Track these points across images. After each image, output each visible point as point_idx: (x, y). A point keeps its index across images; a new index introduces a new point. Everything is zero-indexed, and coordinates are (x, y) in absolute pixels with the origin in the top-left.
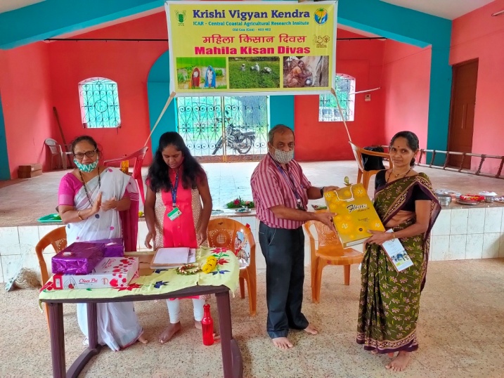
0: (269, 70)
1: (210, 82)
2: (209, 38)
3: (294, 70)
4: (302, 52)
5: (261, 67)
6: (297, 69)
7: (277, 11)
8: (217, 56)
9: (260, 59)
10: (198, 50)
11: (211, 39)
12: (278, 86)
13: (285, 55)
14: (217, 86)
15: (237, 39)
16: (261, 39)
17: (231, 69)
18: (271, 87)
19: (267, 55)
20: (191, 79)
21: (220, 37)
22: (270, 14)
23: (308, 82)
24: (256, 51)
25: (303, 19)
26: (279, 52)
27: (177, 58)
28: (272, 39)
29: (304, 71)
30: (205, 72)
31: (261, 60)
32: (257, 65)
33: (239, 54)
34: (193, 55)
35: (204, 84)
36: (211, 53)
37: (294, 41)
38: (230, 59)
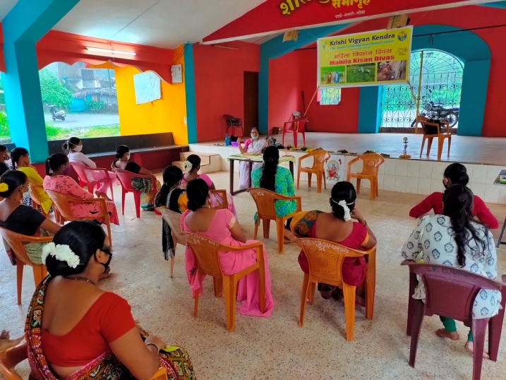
0: (369, 71)
1: (337, 80)
3: (384, 70)
4: (389, 59)
5: (364, 69)
6: (386, 69)
7: (375, 36)
8: (341, 65)
9: (364, 65)
10: (332, 63)
12: (374, 80)
14: (340, 82)
15: (352, 55)
18: (369, 81)
19: (368, 62)
20: (327, 79)
21: (343, 54)
22: (371, 39)
23: (392, 77)
24: (362, 60)
25: (391, 39)
26: (375, 60)
27: (321, 68)
28: (371, 53)
29: (390, 71)
30: (334, 75)
32: (362, 69)
33: (352, 63)
34: (329, 66)
36: (338, 64)
38: (347, 66)
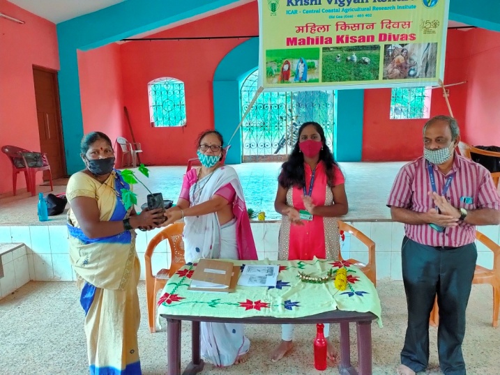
0: (367, 60)
1: (301, 75)
2: (303, 27)
4: (406, 39)
5: (359, 57)
6: (400, 58)
8: (311, 46)
9: (357, 49)
10: (291, 41)
11: (305, 29)
12: (377, 78)
13: (387, 42)
14: (308, 79)
15: (333, 28)
16: (361, 26)
17: (325, 60)
18: (369, 78)
19: (366, 44)
20: (280, 73)
21: (315, 26)
23: (412, 73)
24: (354, 39)
25: (409, 2)
26: (380, 40)
27: (267, 51)
28: (373, 26)
29: (408, 61)
30: (296, 65)
31: (360, 50)
32: (354, 56)
33: (334, 44)
34: (285, 47)
35: (294, 78)
36: (304, 44)
37: (398, 27)
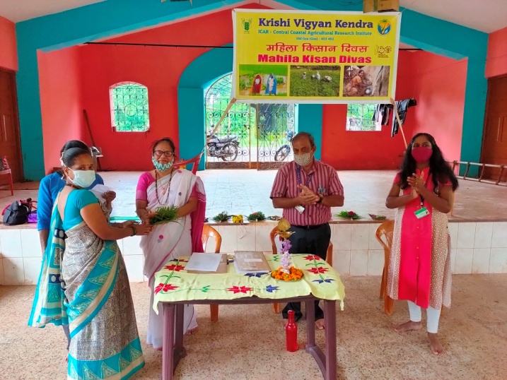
0: (329, 78)
1: (271, 89)
2: (273, 46)
3: (354, 79)
4: (363, 62)
6: (358, 78)
7: (341, 21)
8: (280, 63)
9: (321, 68)
10: (262, 58)
11: (275, 47)
12: (338, 95)
13: (347, 64)
14: (277, 93)
15: (300, 48)
16: (324, 48)
17: (293, 76)
18: (331, 95)
19: (328, 64)
20: (252, 86)
21: (283, 45)
22: (334, 24)
23: (368, 91)
24: (318, 60)
25: (366, 29)
26: (341, 61)
27: (240, 65)
28: (334, 49)
29: (364, 81)
30: (267, 80)
31: (323, 69)
32: (318, 74)
33: (301, 63)
34: (256, 62)
36: (274, 61)
37: (356, 51)
38: (293, 67)
